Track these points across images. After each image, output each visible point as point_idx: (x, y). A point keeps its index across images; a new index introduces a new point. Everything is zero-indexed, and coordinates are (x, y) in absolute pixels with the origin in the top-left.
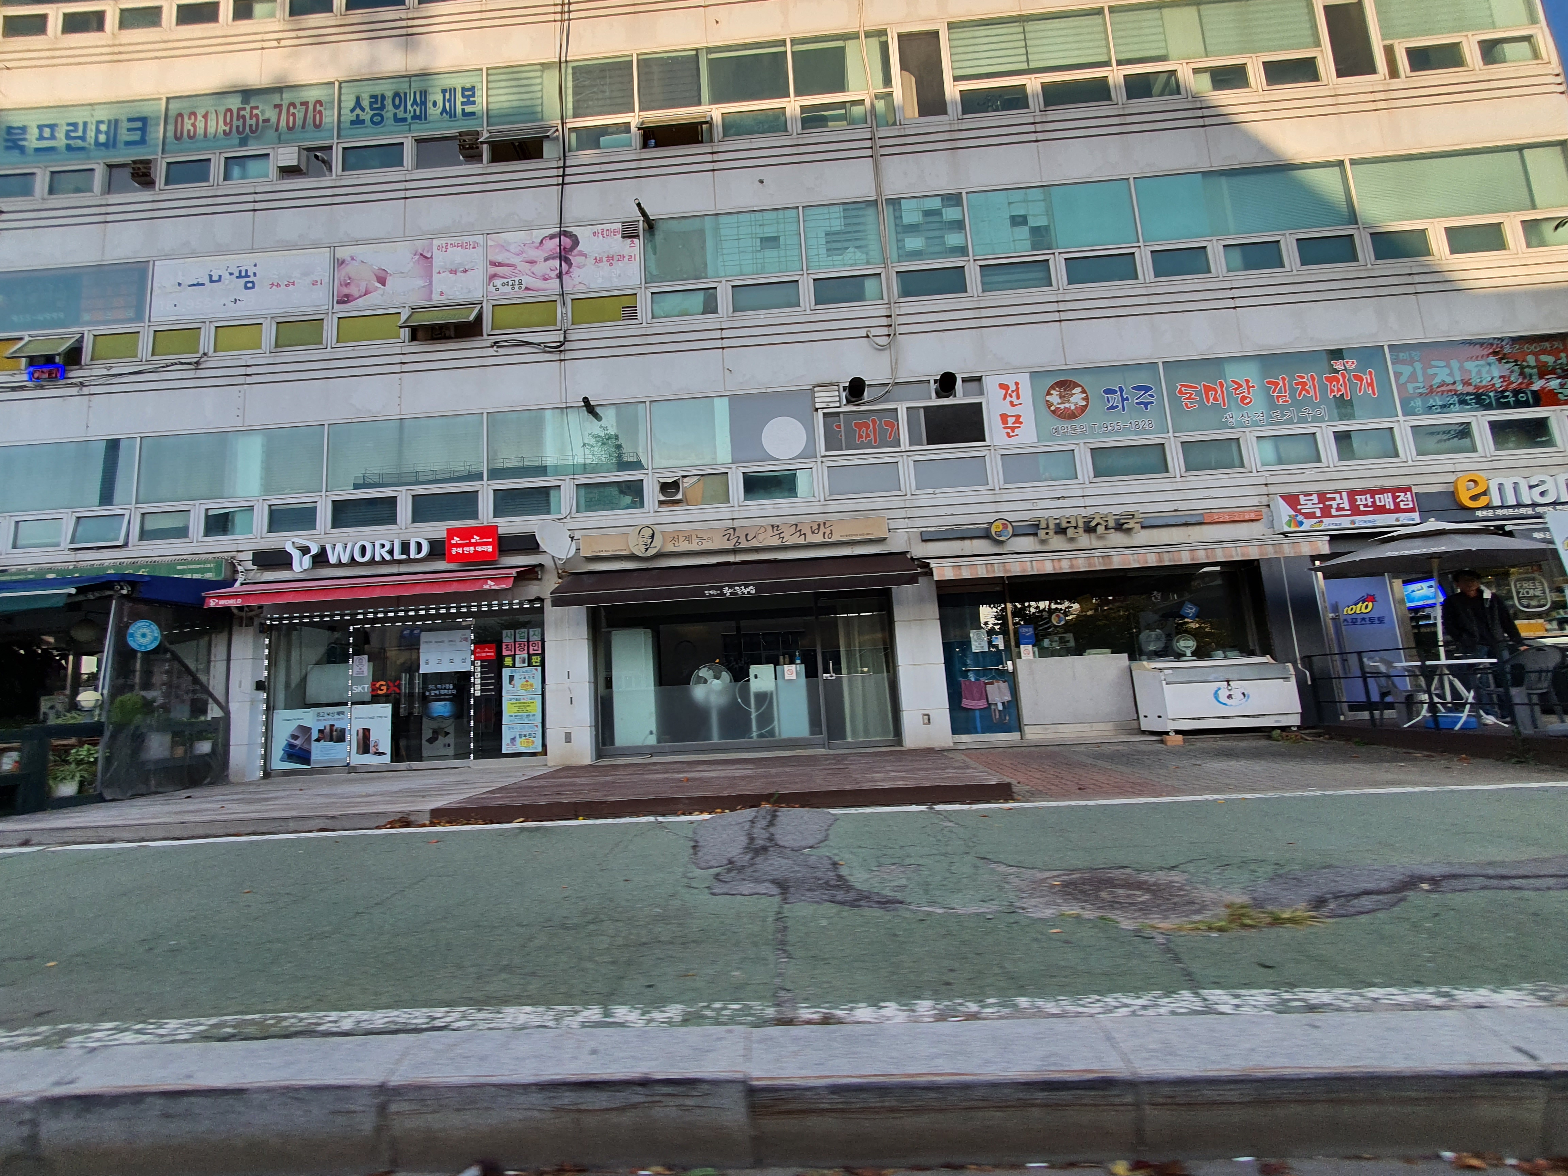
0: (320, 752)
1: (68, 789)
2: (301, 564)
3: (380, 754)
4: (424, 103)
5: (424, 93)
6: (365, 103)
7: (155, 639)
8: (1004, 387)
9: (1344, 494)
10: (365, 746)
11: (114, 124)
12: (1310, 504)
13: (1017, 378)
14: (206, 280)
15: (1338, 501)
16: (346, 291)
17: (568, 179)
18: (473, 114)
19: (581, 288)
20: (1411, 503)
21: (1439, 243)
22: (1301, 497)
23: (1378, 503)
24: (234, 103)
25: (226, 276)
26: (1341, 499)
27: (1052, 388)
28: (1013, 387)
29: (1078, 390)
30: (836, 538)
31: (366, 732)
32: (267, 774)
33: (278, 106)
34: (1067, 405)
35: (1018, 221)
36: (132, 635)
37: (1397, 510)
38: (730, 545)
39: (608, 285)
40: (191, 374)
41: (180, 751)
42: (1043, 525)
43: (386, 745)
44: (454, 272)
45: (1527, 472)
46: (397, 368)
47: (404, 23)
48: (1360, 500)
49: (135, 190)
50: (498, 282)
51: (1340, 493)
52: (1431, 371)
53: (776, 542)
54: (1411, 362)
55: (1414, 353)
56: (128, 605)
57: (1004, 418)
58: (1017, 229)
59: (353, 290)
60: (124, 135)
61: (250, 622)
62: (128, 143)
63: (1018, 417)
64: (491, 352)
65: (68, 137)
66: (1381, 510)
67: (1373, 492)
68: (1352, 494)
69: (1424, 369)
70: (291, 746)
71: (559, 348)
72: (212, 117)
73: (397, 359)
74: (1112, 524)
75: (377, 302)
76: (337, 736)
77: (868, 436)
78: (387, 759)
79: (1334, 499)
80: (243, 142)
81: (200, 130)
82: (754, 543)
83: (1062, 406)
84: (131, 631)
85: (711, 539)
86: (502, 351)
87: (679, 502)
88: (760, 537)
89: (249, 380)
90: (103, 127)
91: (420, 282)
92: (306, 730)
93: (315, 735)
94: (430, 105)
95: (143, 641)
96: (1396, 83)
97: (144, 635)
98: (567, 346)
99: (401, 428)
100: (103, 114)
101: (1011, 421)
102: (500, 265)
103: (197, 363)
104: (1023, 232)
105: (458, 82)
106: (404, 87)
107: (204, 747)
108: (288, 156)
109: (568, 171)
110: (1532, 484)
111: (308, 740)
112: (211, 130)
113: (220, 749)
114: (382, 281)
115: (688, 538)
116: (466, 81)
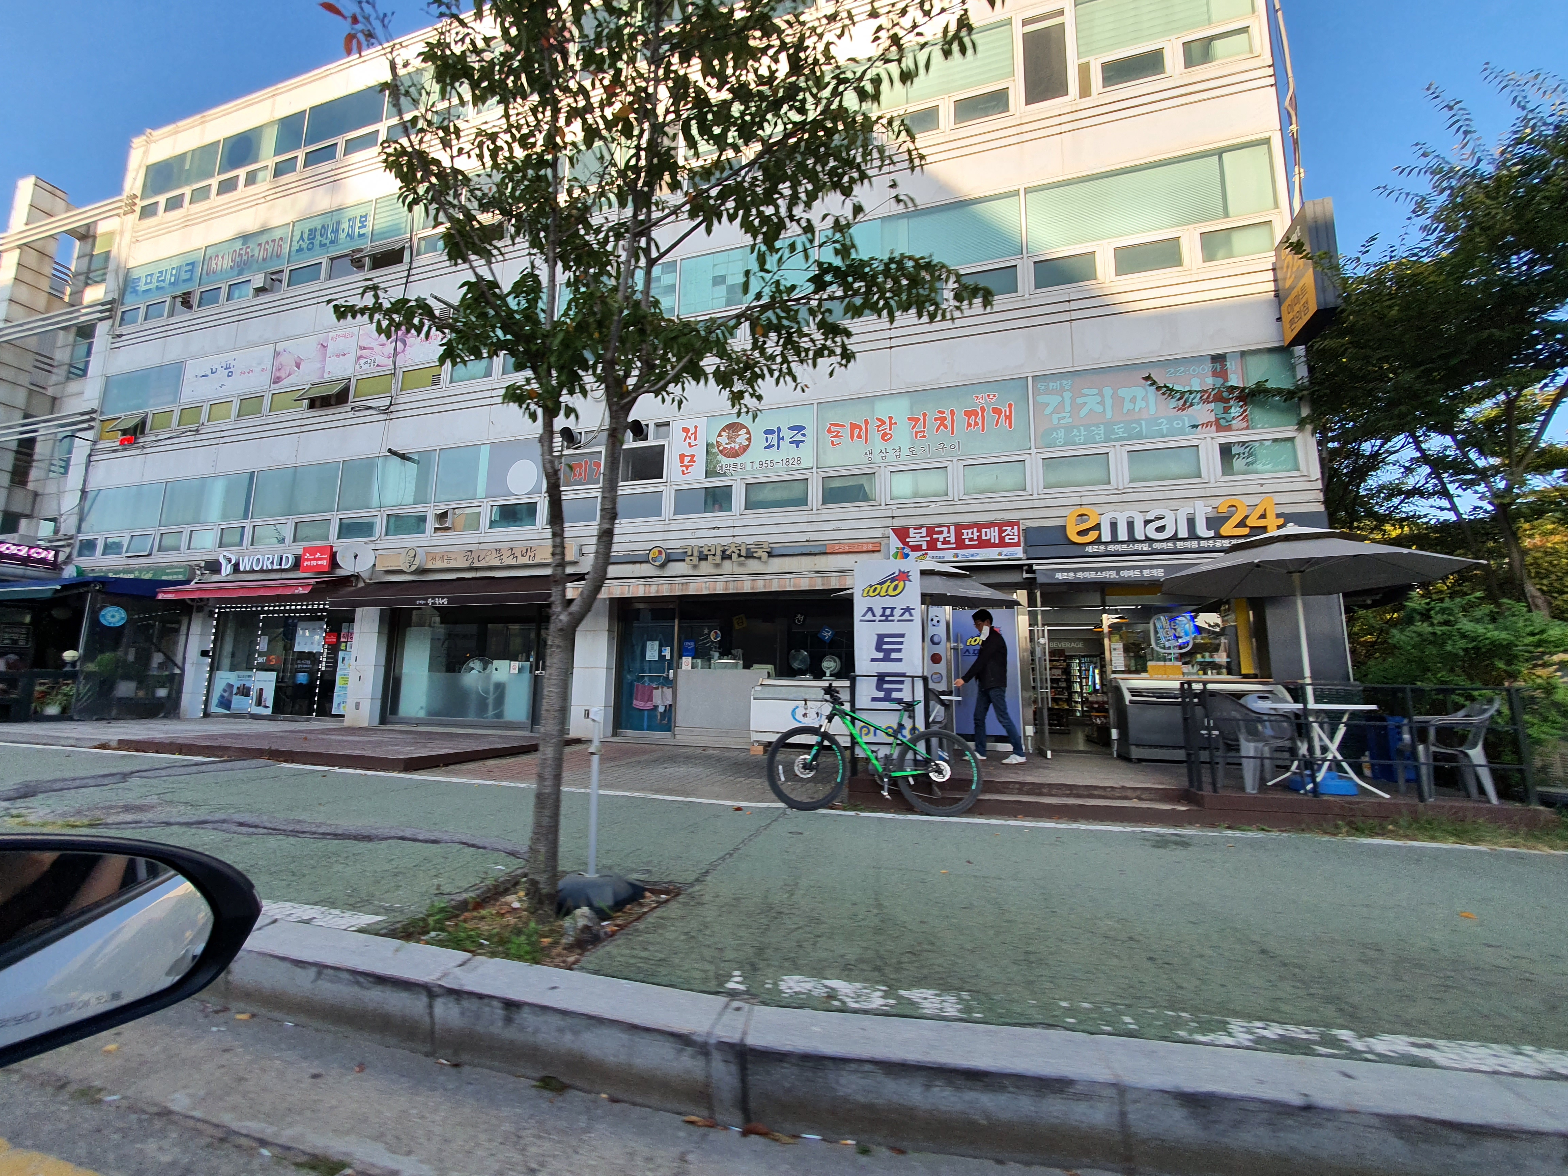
0: (238, 702)
1: (52, 710)
2: (226, 570)
3: (267, 707)
4: (337, 230)
5: (338, 223)
6: (306, 236)
7: (122, 619)
8: (685, 430)
9: (952, 528)
10: (259, 703)
11: (179, 268)
12: (918, 538)
13: (696, 422)
14: (209, 373)
15: (945, 534)
16: (278, 374)
17: (411, 279)
18: (364, 234)
19: (409, 362)
20: (1016, 538)
21: (1105, 266)
22: (911, 530)
23: (984, 537)
24: (238, 245)
25: (219, 369)
26: (949, 532)
27: (723, 430)
28: (692, 431)
29: (745, 431)
30: (537, 561)
31: (261, 690)
32: (206, 715)
33: (260, 245)
34: (733, 445)
35: (719, 280)
36: (104, 616)
37: (1002, 543)
38: (466, 565)
39: (426, 359)
40: (192, 438)
41: (141, 694)
42: (690, 553)
43: (270, 702)
44: (338, 356)
45: (1144, 507)
46: (297, 430)
47: (332, 173)
48: (967, 534)
49: (184, 313)
50: (362, 361)
51: (948, 527)
52: (1079, 401)
53: (497, 563)
54: (1060, 391)
55: (1065, 382)
56: (100, 597)
57: (682, 457)
58: (717, 288)
59: (282, 374)
60: (185, 276)
61: (200, 609)
62: (184, 281)
63: (693, 456)
64: (351, 415)
65: (158, 281)
66: (984, 544)
67: (980, 526)
68: (959, 528)
69: (1073, 399)
70: (222, 696)
71: (386, 411)
72: (226, 257)
73: (298, 423)
74: (743, 553)
75: (294, 381)
76: (245, 691)
77: (580, 474)
78: (269, 711)
79: (941, 532)
80: (240, 273)
81: (219, 268)
82: (483, 564)
83: (728, 446)
84: (103, 613)
85: (455, 559)
86: (358, 414)
87: (448, 529)
88: (487, 559)
89: (222, 440)
90: (174, 272)
91: (319, 365)
92: (230, 686)
93: (235, 691)
94: (340, 231)
95: (111, 620)
96: (1087, 102)
97: (113, 616)
98: (392, 409)
99: (295, 472)
100: (175, 263)
101: (687, 459)
102: (365, 348)
103: (197, 430)
104: (722, 290)
105: (358, 212)
106: (327, 220)
107: (162, 693)
108: (259, 281)
109: (413, 272)
110: (1148, 518)
111: (231, 693)
112: (225, 267)
113: (174, 695)
114: (298, 366)
115: (442, 558)
116: (361, 211)
